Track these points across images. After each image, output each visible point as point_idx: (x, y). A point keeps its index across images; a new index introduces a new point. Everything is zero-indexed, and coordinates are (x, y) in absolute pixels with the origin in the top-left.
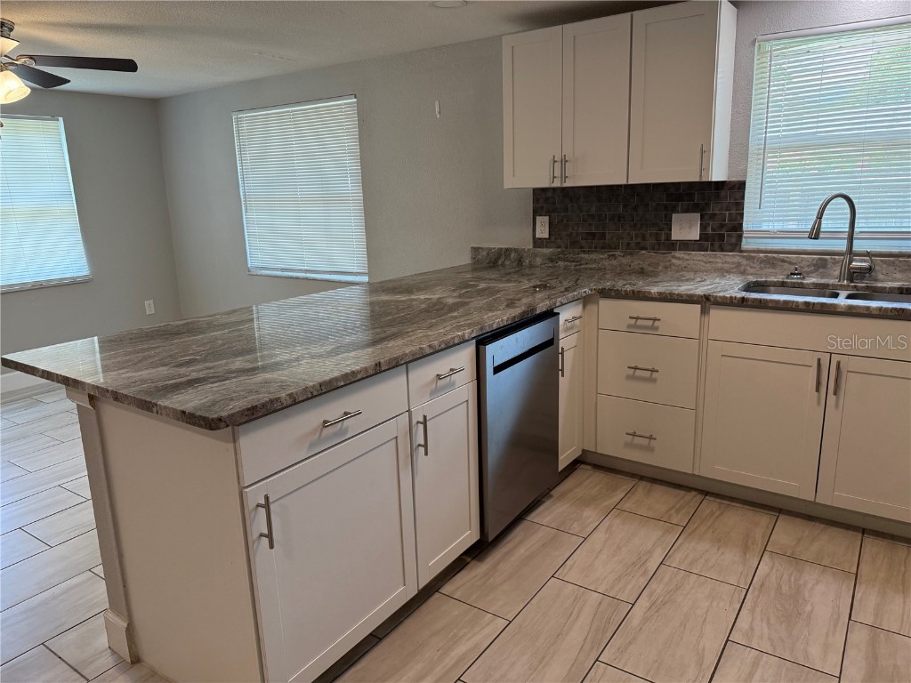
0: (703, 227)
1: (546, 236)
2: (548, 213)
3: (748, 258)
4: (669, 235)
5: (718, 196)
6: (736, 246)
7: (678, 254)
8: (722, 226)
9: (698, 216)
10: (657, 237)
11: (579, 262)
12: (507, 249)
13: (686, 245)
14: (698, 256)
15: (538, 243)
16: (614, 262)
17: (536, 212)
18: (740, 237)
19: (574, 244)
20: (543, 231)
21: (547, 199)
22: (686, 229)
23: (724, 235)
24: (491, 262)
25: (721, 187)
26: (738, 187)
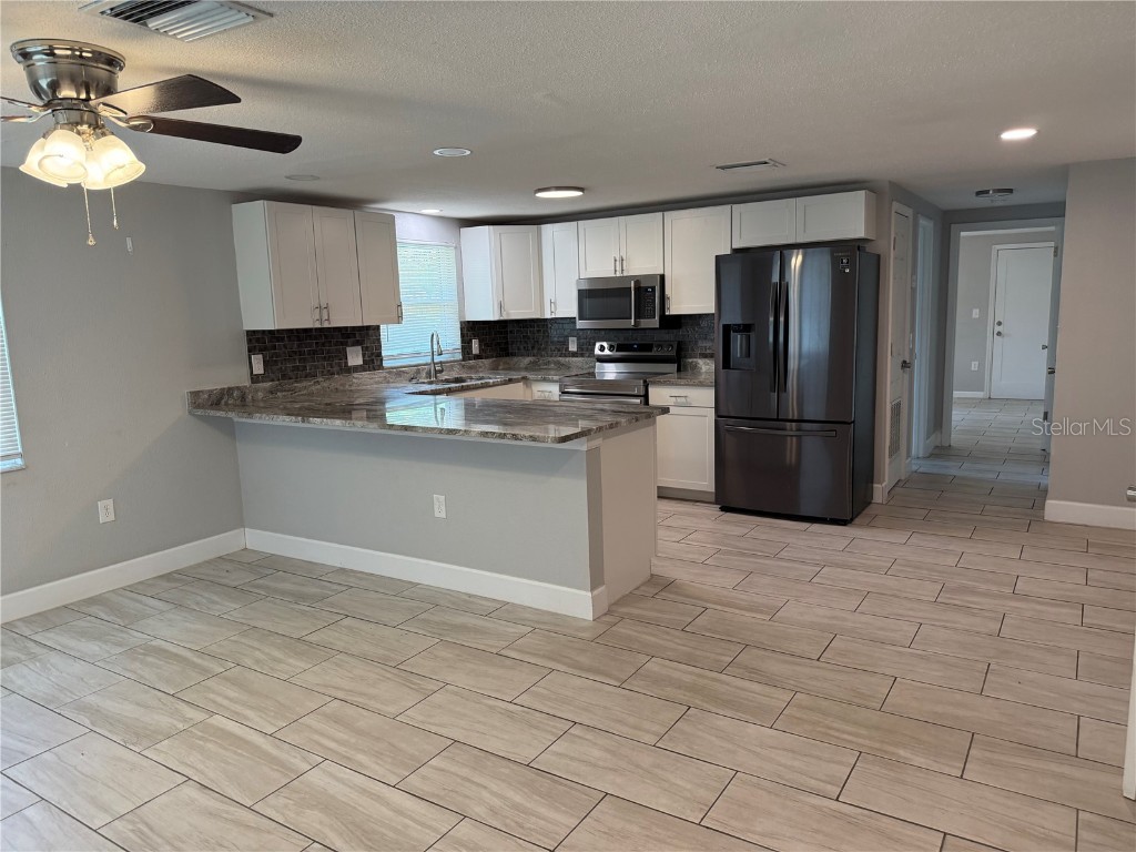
0: (364, 356)
1: (262, 372)
2: (261, 351)
3: (390, 373)
4: (346, 363)
5: (368, 334)
6: (380, 367)
7: (355, 375)
8: (372, 354)
9: (359, 348)
10: (339, 364)
11: (293, 390)
12: (229, 389)
13: (356, 369)
14: (366, 374)
15: (255, 379)
16: (319, 387)
17: (251, 351)
18: (382, 360)
19: (284, 377)
20: (259, 369)
21: (258, 340)
22: (355, 357)
23: (373, 360)
24: (213, 403)
25: (368, 328)
26: (378, 327)
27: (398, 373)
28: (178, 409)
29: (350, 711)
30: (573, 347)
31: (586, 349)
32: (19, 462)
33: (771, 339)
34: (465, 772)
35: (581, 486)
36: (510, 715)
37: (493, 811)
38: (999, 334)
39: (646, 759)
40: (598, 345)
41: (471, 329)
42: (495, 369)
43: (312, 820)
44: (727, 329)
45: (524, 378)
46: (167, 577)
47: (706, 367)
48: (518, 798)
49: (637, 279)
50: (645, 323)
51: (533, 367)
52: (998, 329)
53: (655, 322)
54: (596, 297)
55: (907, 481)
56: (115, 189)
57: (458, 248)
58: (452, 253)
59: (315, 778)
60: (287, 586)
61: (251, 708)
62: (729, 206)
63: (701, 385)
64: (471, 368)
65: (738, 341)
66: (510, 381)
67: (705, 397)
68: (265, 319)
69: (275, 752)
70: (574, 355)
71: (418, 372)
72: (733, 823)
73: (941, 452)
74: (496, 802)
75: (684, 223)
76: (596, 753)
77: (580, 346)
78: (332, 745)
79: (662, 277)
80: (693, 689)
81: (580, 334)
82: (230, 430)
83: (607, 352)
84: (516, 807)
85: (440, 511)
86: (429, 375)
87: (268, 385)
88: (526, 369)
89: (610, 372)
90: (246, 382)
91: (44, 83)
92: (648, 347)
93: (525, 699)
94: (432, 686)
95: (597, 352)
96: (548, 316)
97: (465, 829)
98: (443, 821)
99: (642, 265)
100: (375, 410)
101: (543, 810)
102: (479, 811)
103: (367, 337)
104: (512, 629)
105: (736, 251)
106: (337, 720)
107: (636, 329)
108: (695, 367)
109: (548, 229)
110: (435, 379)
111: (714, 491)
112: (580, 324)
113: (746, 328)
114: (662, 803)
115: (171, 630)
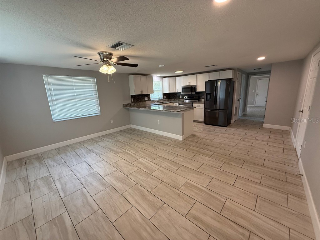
2: (133, 98)
6: (150, 100)
10: (144, 100)
11: (137, 104)
12: (128, 104)
13: (147, 101)
15: (132, 102)
16: (141, 103)
17: (131, 98)
19: (136, 102)
20: (133, 101)
21: (133, 96)
22: (146, 99)
23: (149, 99)
24: (126, 106)
25: (148, 94)
26: (150, 94)
27: (153, 101)
28: (121, 107)
29: (145, 151)
30: (181, 97)
31: (183, 97)
32: (100, 114)
33: (214, 96)
34: (161, 161)
35: (181, 119)
36: (169, 153)
37: (165, 166)
38: (258, 95)
39: (189, 161)
40: (185, 97)
41: (164, 94)
42: (168, 101)
43: (139, 165)
44: (207, 94)
45: (173, 102)
46: (120, 131)
47: (203, 100)
48: (169, 165)
49: (192, 86)
50: (193, 93)
51: (174, 100)
52: (257, 94)
53: (195, 93)
54: (185, 89)
55: (238, 120)
56: (112, 74)
57: (163, 81)
58: (162, 82)
59: (140, 160)
60: (137, 133)
61: (131, 149)
62: (208, 73)
63: (202, 103)
64: (164, 100)
65: (209, 96)
66: (170, 103)
67: (203, 105)
68: (134, 93)
69: (135, 156)
70: (181, 98)
71: (156, 101)
72: (202, 171)
73: (245, 115)
74: (166, 165)
75: (200, 76)
76: (181, 159)
77: (182, 97)
78: (142, 155)
79: (196, 85)
80: (197, 151)
81: (182, 95)
82: (128, 110)
83: (186, 98)
84: (169, 166)
85: (159, 123)
86: (158, 102)
87: (134, 103)
88: (173, 101)
89: (187, 101)
90: (131, 103)
91: (102, 58)
92: (193, 97)
93: (171, 151)
94: (157, 148)
95: (185, 98)
96: (177, 92)
97: (161, 168)
98: (158, 167)
99: (193, 83)
100: (149, 107)
101: (172, 167)
102: (163, 166)
103: (148, 96)
104: (170, 141)
105: (209, 81)
106: (143, 152)
107: (191, 94)
108: (201, 100)
109: (177, 78)
110: (159, 102)
111: (203, 121)
112: (182, 93)
113: (210, 94)
114: (191, 167)
115: (121, 138)
